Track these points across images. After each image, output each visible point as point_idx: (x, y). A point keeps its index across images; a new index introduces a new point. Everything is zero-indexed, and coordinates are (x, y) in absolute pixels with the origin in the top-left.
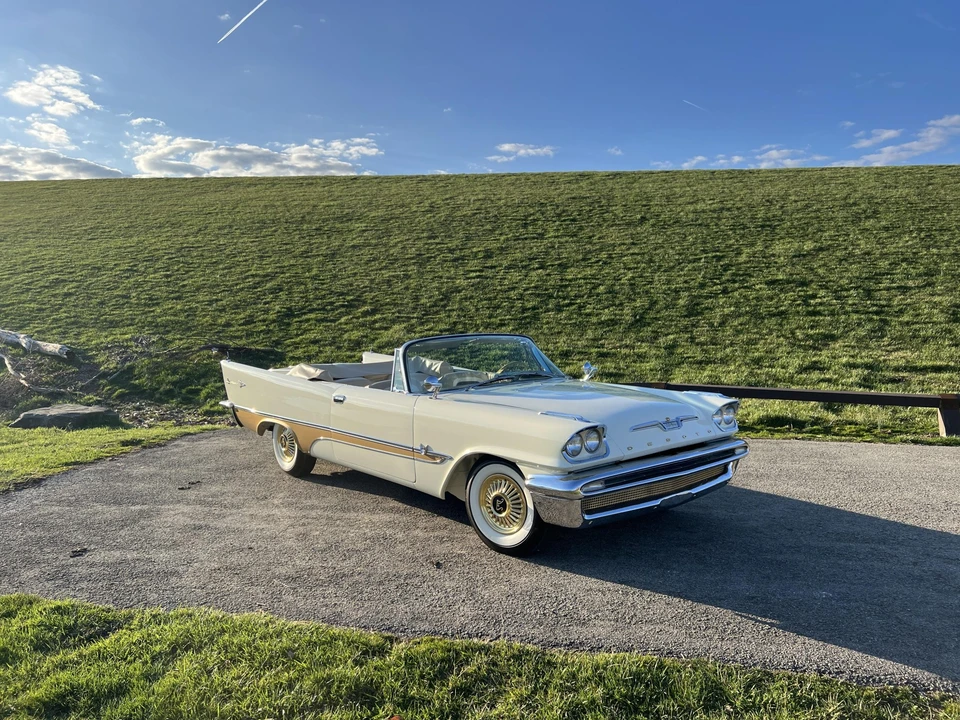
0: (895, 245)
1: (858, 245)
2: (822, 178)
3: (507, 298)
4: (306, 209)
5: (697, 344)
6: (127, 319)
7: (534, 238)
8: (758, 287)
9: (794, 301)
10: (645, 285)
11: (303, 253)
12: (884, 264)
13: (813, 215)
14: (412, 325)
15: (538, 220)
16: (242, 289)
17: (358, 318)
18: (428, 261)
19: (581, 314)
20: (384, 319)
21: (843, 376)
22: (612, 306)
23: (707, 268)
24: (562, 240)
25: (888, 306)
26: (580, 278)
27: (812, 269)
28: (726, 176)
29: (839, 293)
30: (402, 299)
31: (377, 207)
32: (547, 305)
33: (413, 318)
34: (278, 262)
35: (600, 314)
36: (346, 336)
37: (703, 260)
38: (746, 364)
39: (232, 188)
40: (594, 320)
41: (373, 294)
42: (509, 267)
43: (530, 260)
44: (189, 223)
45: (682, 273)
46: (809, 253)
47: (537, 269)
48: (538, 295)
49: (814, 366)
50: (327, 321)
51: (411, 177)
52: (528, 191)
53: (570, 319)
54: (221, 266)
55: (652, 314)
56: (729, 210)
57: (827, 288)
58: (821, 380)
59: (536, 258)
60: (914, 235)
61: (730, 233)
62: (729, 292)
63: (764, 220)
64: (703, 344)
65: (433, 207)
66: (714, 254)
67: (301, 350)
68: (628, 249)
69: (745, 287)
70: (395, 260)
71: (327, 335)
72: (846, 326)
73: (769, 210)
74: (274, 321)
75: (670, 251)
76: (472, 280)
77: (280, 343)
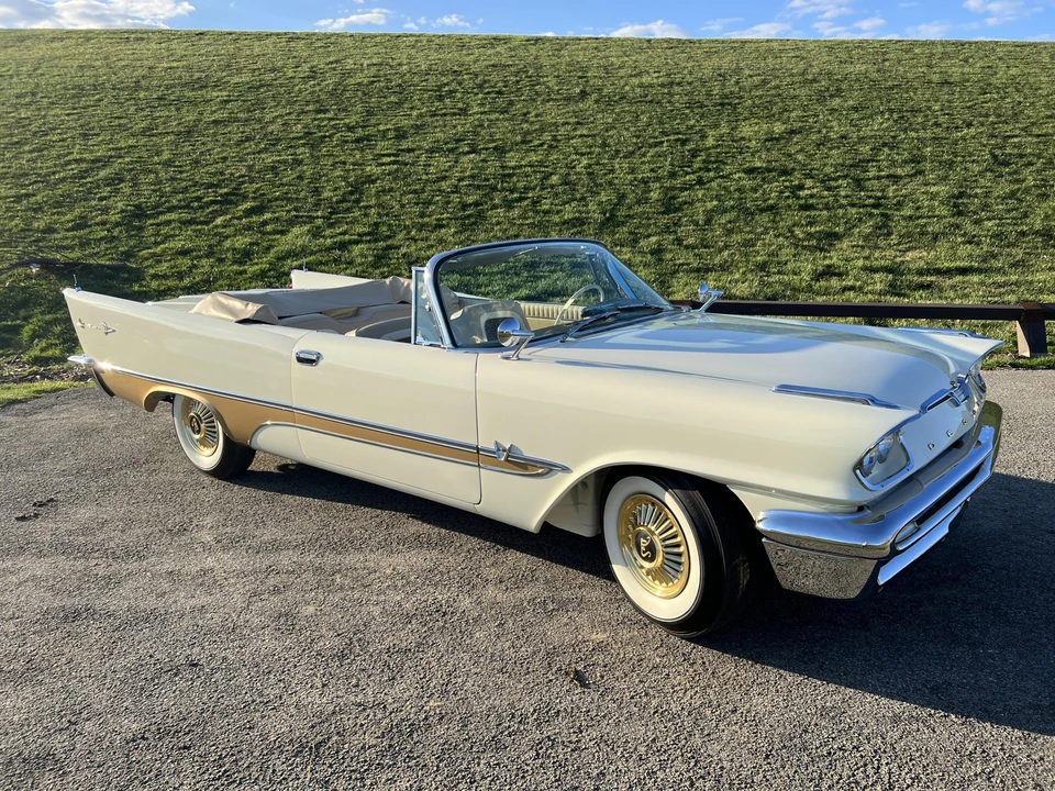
1: (831, 127)
2: (770, 50)
3: (439, 191)
5: (687, 247)
7: (455, 114)
8: (736, 176)
9: (781, 192)
10: (605, 174)
11: (145, 129)
12: (865, 149)
13: (773, 92)
14: (318, 228)
15: (455, 91)
16: (63, 180)
17: (240, 218)
18: (322, 142)
19: (537, 212)
20: (277, 218)
21: (866, 283)
22: (572, 200)
23: (672, 153)
24: (491, 117)
25: (884, 198)
26: (525, 166)
27: (790, 155)
28: (665, 45)
29: (826, 181)
30: (297, 192)
32: (492, 199)
33: (317, 217)
34: (111, 141)
35: (561, 211)
37: (665, 144)
38: (752, 271)
40: (556, 219)
41: (255, 186)
42: (431, 151)
43: (458, 141)
45: (646, 160)
46: (781, 136)
47: (468, 153)
48: (478, 187)
49: (830, 272)
50: (198, 224)
51: (278, 34)
52: (434, 56)
53: (527, 219)
54: (27, 148)
55: (622, 212)
56: (679, 84)
57: (813, 178)
58: (845, 289)
59: (464, 140)
60: (886, 116)
61: (688, 111)
62: (705, 184)
63: (721, 98)
64: (693, 247)
65: (314, 72)
66: (676, 137)
67: (166, 265)
68: (575, 130)
69: (722, 177)
70: (276, 140)
71: (198, 242)
72: (846, 223)
73: (724, 85)
74: (118, 224)
75: (625, 133)
76: (388, 168)
77: (134, 256)
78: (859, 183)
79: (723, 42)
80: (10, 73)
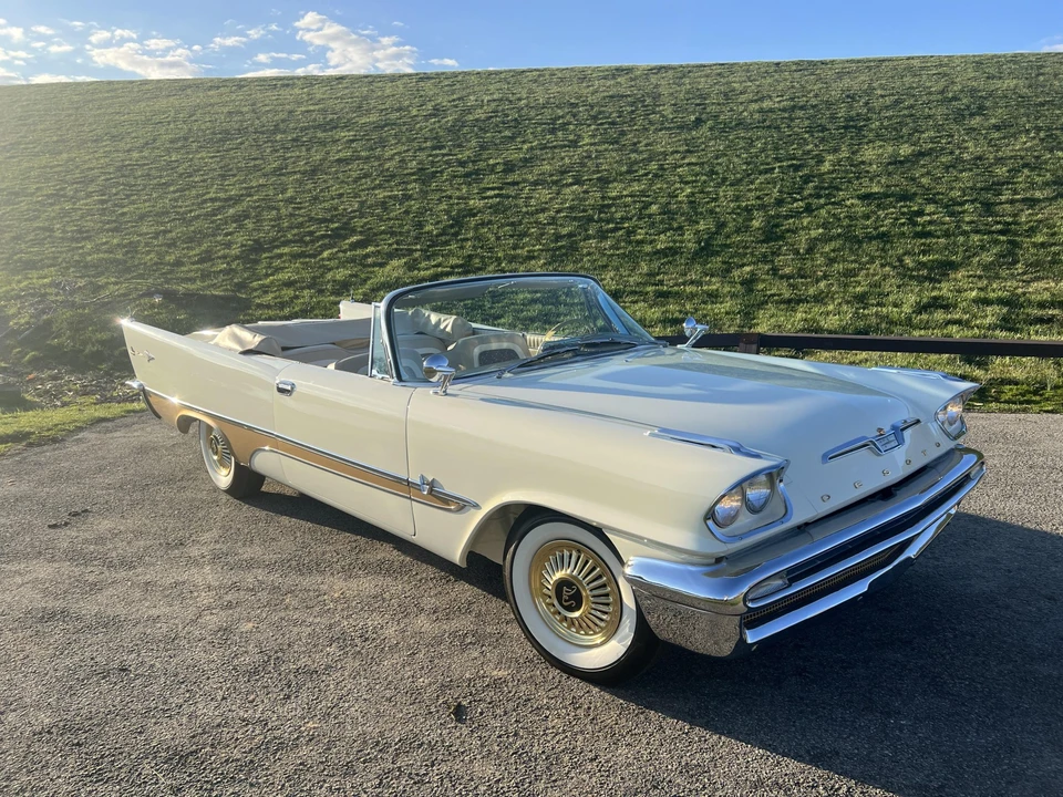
0: (1011, 147)
1: (966, 148)
2: (909, 69)
3: (535, 223)
4: (282, 116)
5: (782, 277)
6: (48, 258)
7: (565, 146)
8: (848, 203)
9: (897, 219)
10: (708, 202)
11: (275, 170)
12: (1001, 171)
13: (906, 112)
14: (415, 260)
15: (569, 123)
16: (197, 217)
17: (345, 251)
18: (433, 177)
19: (630, 242)
20: (378, 251)
21: (975, 316)
22: (669, 230)
23: (782, 180)
24: (599, 148)
25: (1015, 223)
26: (626, 196)
27: (913, 179)
28: (794, 68)
29: (951, 207)
30: (401, 226)
31: (369, 111)
32: (586, 230)
33: (416, 250)
34: (244, 181)
35: (654, 240)
36: (329, 276)
37: (777, 170)
38: (848, 302)
39: (189, 91)
40: (648, 248)
41: (364, 220)
42: (536, 183)
43: (563, 173)
44: (133, 135)
45: (752, 186)
46: (907, 159)
47: (572, 184)
48: (575, 219)
49: (936, 304)
50: (306, 256)
52: (555, 89)
53: (618, 249)
54: (172, 189)
55: (720, 240)
56: (802, 108)
57: (936, 203)
58: (949, 322)
59: (569, 172)
60: (1032, 135)
61: (807, 136)
62: (813, 211)
63: (846, 120)
64: (788, 277)
65: (438, 110)
66: (790, 163)
67: (271, 296)
68: (683, 158)
69: (833, 203)
70: (391, 176)
71: (304, 274)
72: (966, 251)
73: (851, 107)
74: (237, 258)
75: (736, 160)
76: (490, 201)
77: (245, 287)
78: (988, 208)
79: (859, 61)
80: (169, 119)
